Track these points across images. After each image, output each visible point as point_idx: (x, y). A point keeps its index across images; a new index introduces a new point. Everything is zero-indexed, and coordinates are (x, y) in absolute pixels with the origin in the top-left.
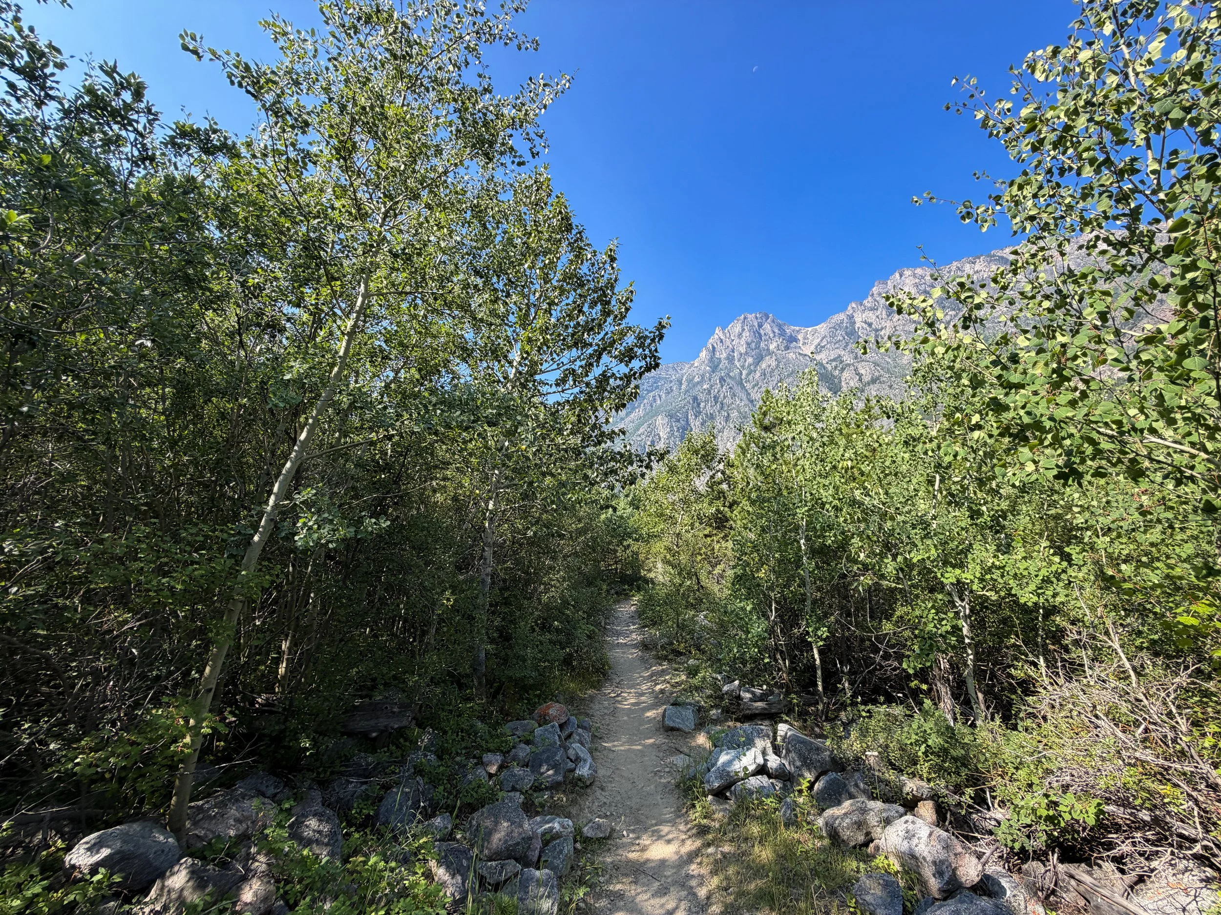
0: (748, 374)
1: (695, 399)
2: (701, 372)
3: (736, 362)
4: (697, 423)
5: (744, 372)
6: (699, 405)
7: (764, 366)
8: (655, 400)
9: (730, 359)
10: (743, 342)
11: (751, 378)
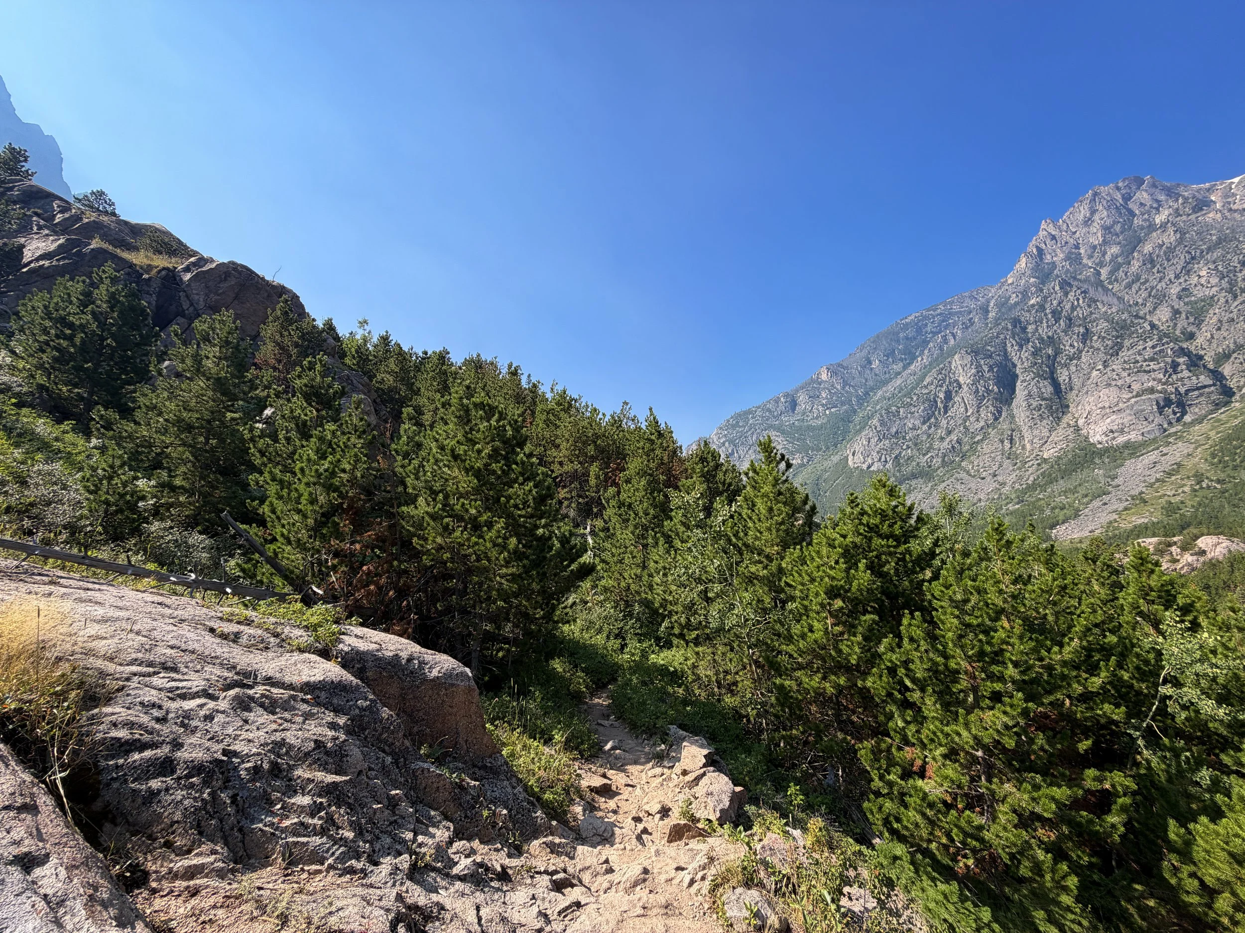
0: (1112, 273)
1: (1016, 322)
2: (1021, 289)
3: (1085, 261)
4: (1024, 355)
5: (1104, 272)
6: (1024, 329)
7: (1148, 248)
8: (945, 341)
9: (1074, 258)
10: (1095, 227)
11: (1121, 274)
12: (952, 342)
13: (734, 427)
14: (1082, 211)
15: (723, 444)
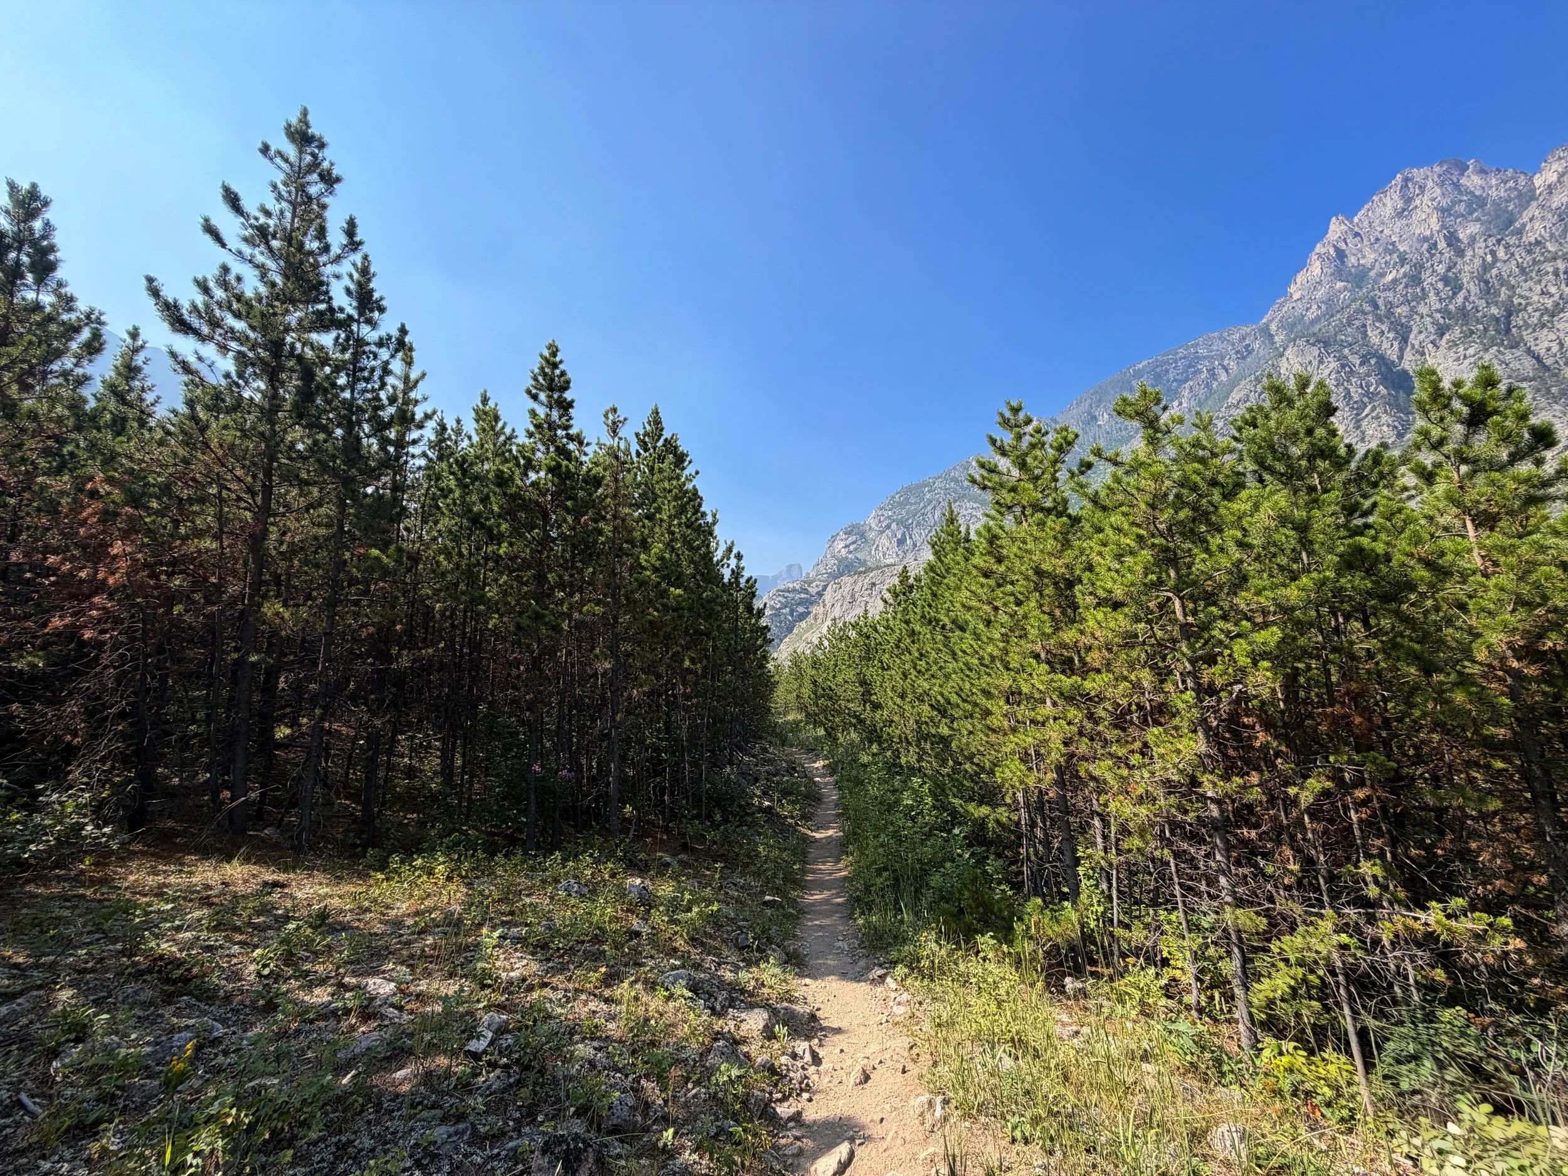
12: (1223, 377)
13: (902, 505)
14: (1388, 202)
15: (888, 527)
